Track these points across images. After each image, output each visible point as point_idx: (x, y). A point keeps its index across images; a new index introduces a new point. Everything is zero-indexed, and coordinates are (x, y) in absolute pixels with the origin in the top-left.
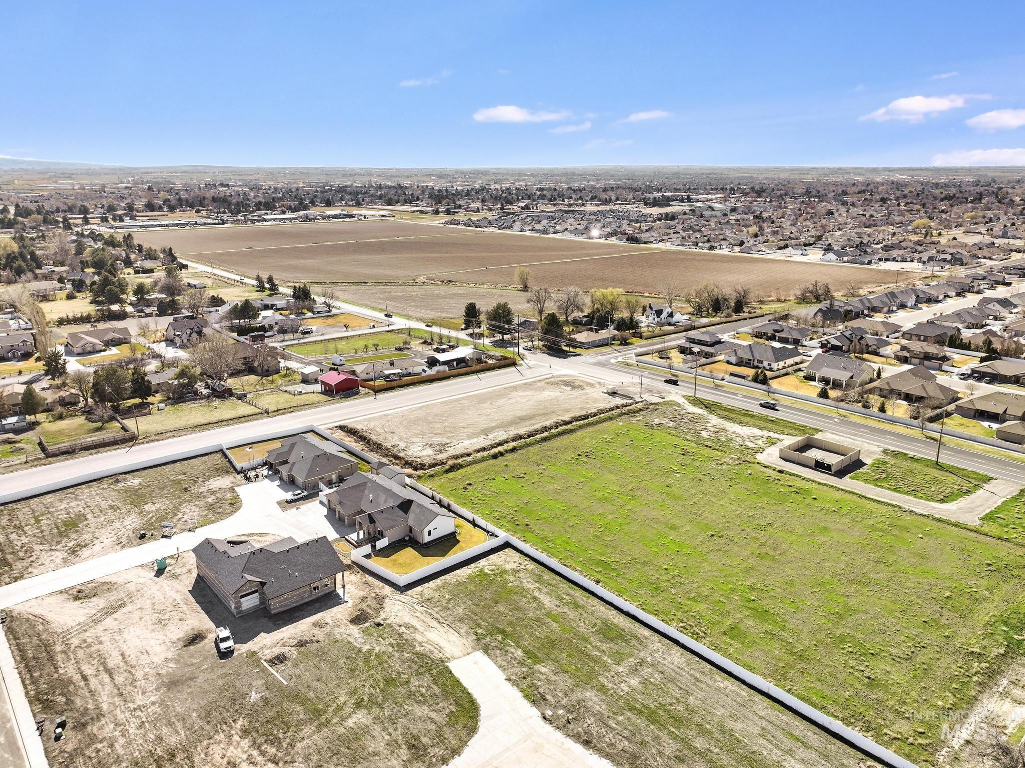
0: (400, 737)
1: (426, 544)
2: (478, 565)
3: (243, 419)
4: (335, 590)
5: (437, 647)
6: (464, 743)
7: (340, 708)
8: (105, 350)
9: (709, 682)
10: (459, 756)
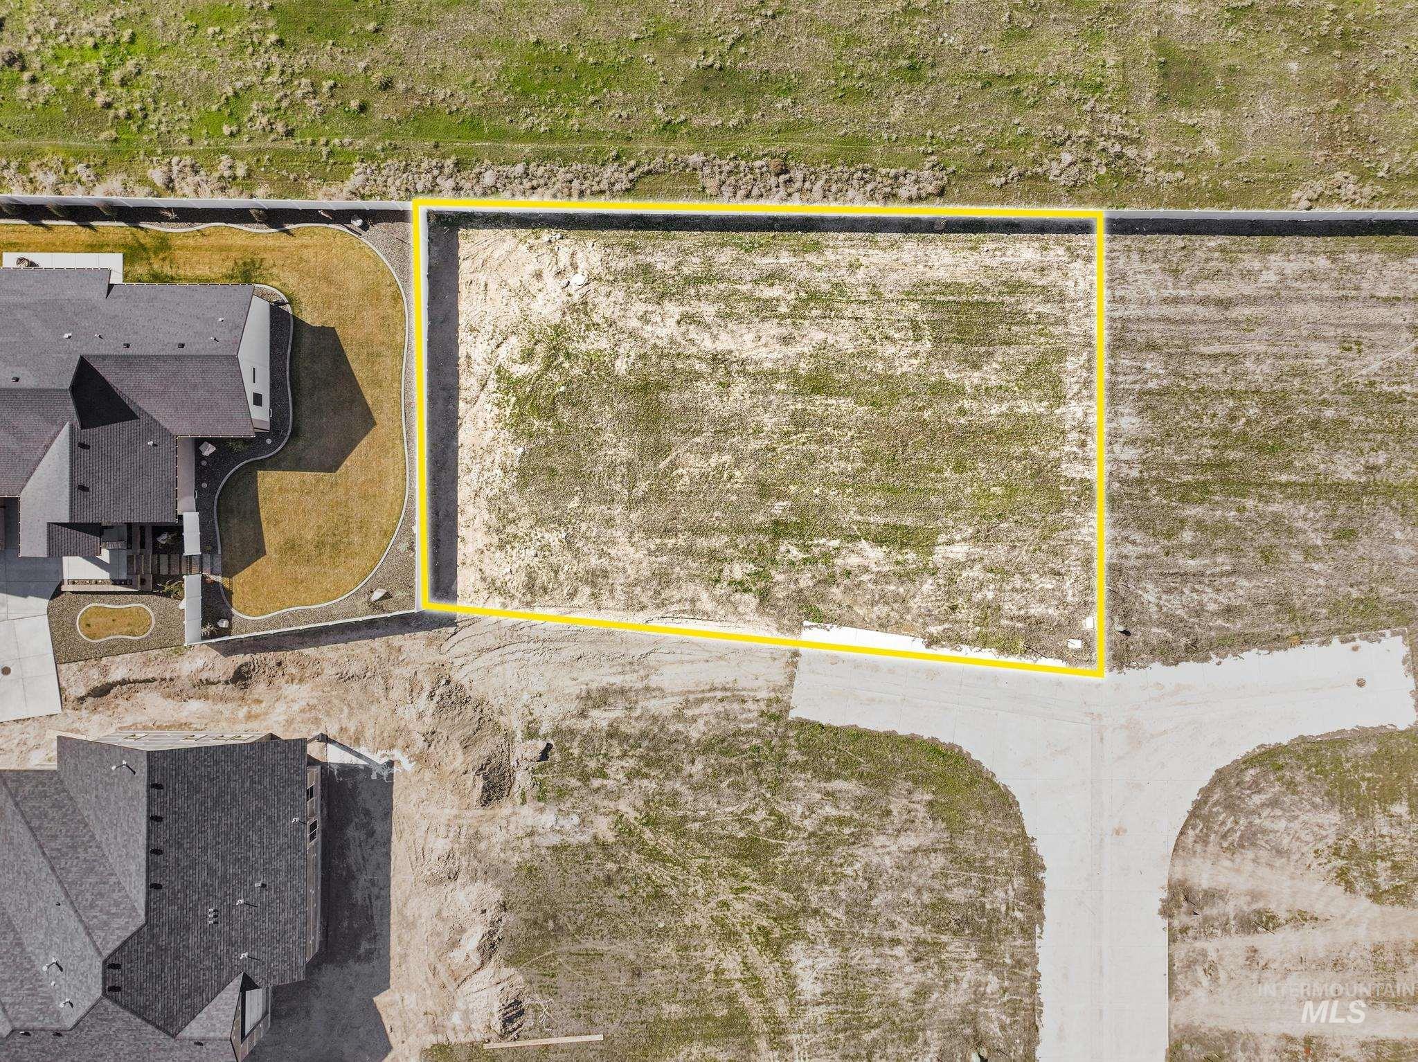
0: (919, 930)
1: (273, 421)
2: (478, 369)
4: (324, 766)
5: (719, 694)
6: (1024, 842)
7: (754, 983)
9: (1247, 289)
10: (1043, 868)
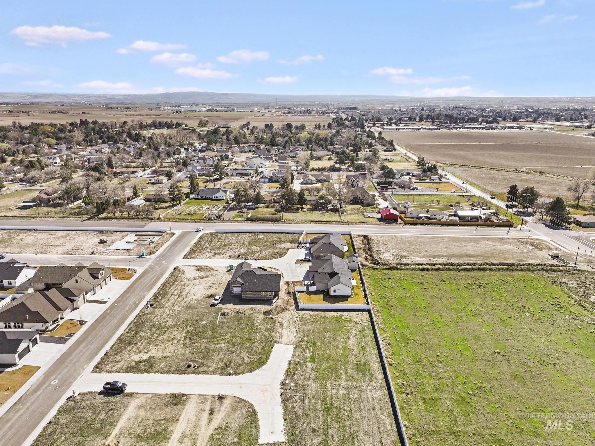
0: (226, 359)
1: (332, 296)
2: (343, 314)
3: (328, 223)
4: (273, 299)
5: (281, 336)
6: (242, 373)
7: (222, 339)
8: (315, 184)
9: (379, 412)
